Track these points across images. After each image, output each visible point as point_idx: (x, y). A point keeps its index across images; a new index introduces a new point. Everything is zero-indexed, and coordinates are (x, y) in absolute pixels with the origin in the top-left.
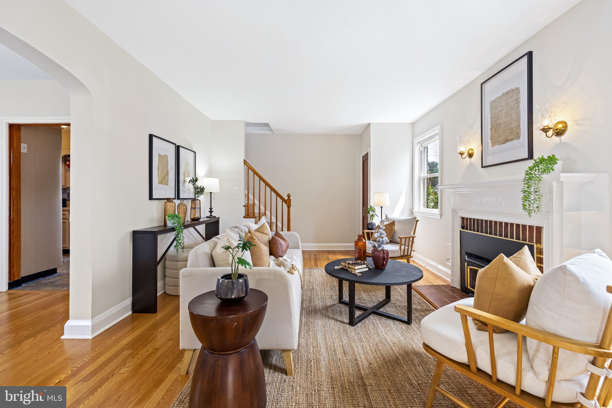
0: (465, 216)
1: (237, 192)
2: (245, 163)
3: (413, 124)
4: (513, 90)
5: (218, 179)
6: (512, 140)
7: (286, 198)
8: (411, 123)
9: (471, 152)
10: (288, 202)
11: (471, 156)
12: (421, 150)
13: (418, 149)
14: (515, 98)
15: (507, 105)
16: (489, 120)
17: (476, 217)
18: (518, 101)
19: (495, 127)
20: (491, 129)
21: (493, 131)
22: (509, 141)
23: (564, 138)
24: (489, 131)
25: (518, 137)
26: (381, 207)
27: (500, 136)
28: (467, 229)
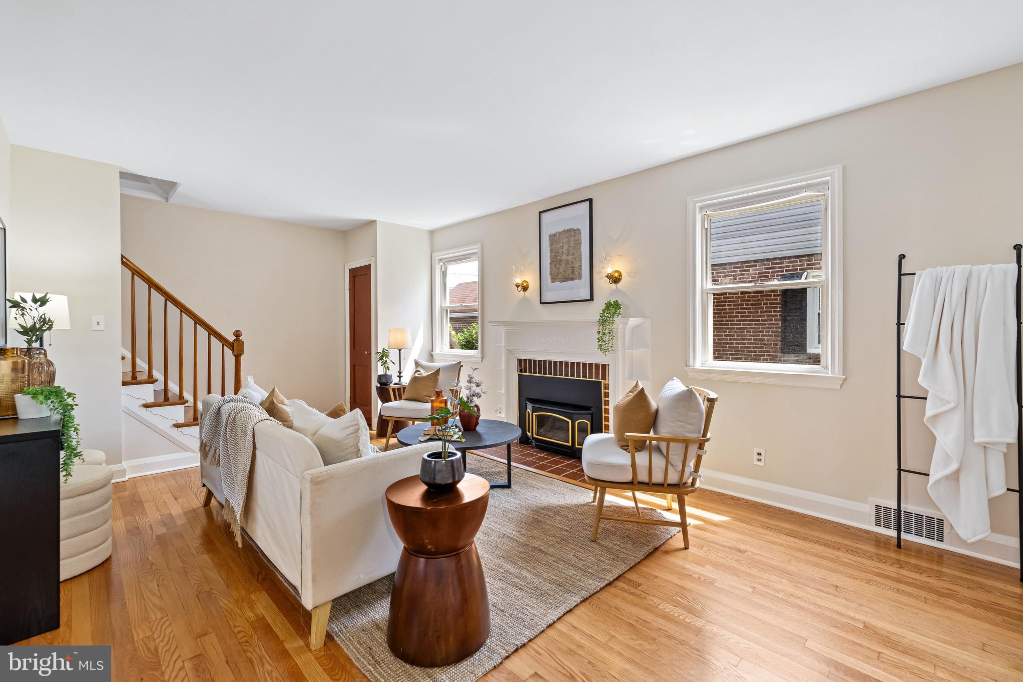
0: (523, 357)
1: (102, 327)
2: (123, 263)
3: (432, 232)
4: (574, 230)
5: (66, 297)
6: (573, 279)
7: (231, 338)
8: (429, 231)
9: (525, 284)
10: (236, 346)
11: (525, 289)
12: (443, 270)
13: (440, 268)
14: (576, 238)
15: (568, 243)
16: (549, 254)
17: (538, 358)
18: (578, 242)
19: (555, 261)
20: (551, 264)
21: (553, 266)
22: (571, 280)
23: (619, 285)
24: (549, 266)
25: (579, 277)
26: (400, 350)
27: (561, 273)
28: (525, 372)
